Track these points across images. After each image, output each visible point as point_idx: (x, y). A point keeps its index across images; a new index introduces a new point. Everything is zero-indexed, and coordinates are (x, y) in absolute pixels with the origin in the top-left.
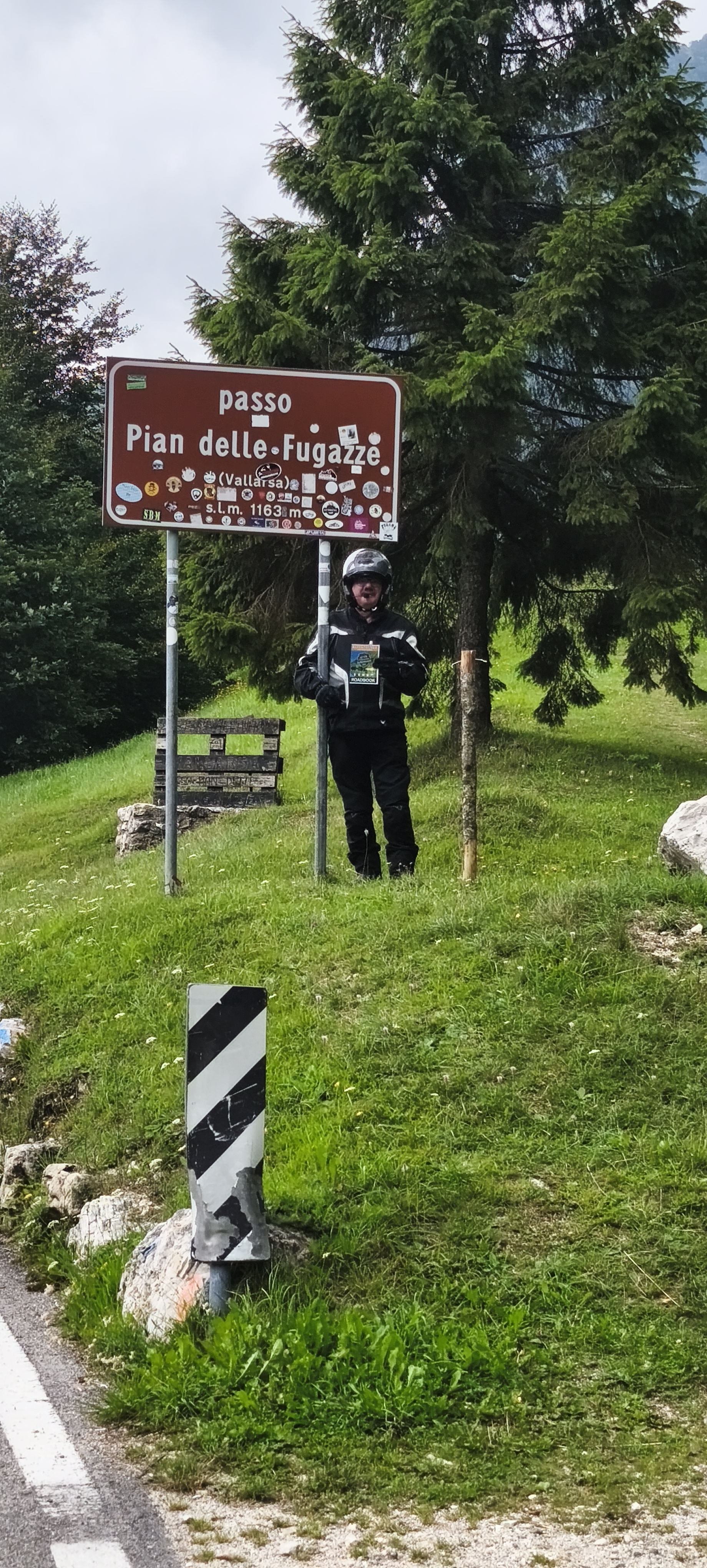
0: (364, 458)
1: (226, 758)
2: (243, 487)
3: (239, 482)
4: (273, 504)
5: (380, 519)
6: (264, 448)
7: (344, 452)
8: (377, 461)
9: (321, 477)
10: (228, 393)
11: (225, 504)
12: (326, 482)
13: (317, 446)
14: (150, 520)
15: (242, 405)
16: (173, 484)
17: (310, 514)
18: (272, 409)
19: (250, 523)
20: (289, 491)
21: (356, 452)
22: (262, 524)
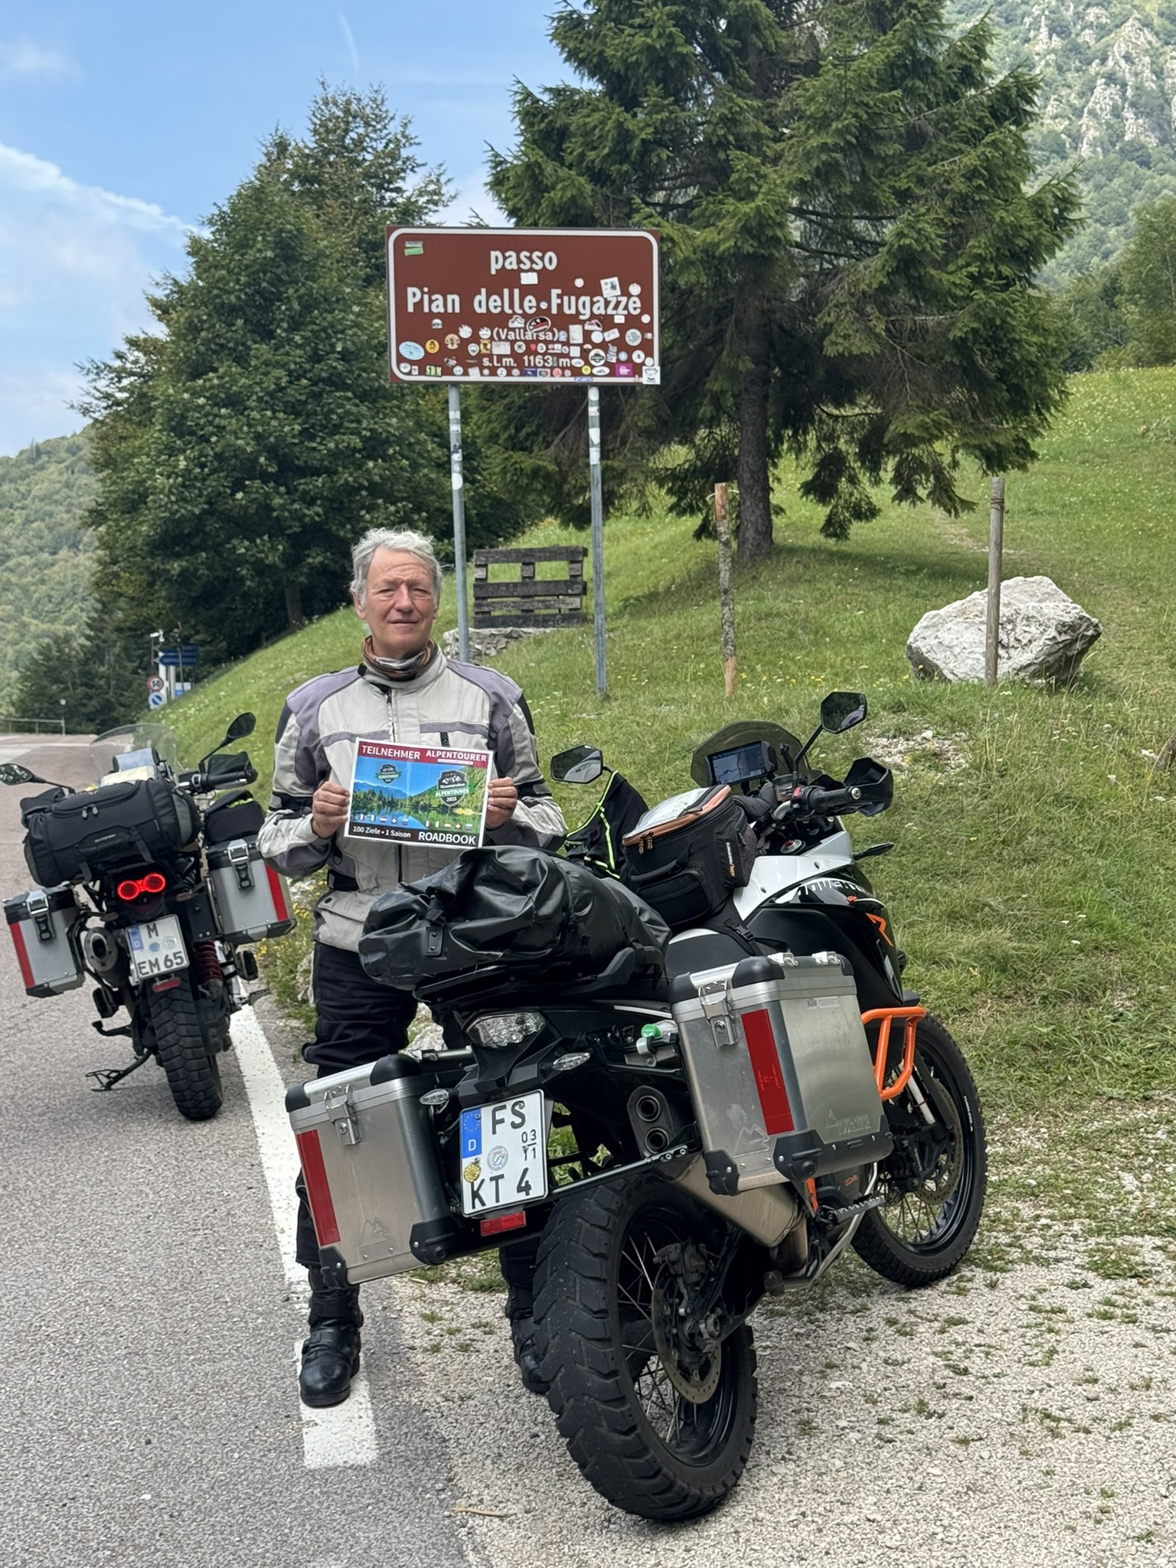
0: (626, 308)
1: (536, 583)
2: (516, 341)
3: (512, 336)
4: (546, 353)
5: (643, 364)
6: (534, 303)
7: (607, 303)
8: (638, 311)
9: (588, 327)
10: (498, 254)
11: (500, 357)
12: (591, 332)
13: (583, 299)
14: (434, 375)
15: (511, 264)
16: (452, 342)
17: (578, 363)
18: (539, 267)
19: (523, 374)
20: (558, 342)
21: (618, 303)
22: (535, 374)
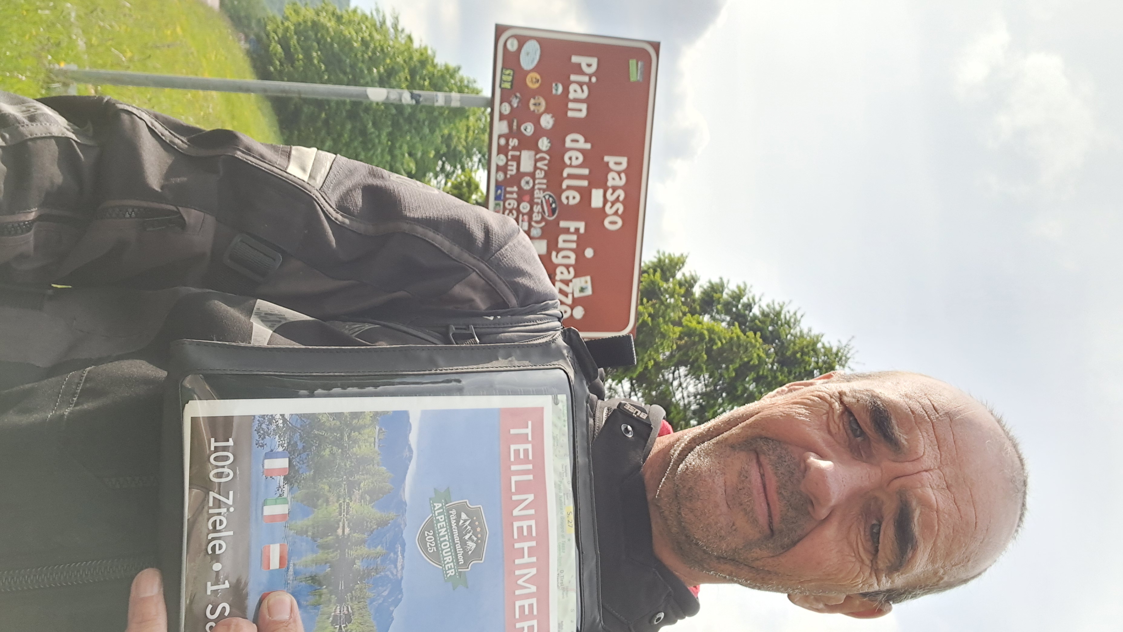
2: (534, 179)
3: (539, 174)
6: (571, 202)
7: (567, 283)
10: (624, 165)
11: (517, 159)
13: (573, 256)
15: (613, 180)
18: (608, 210)
21: (566, 295)
